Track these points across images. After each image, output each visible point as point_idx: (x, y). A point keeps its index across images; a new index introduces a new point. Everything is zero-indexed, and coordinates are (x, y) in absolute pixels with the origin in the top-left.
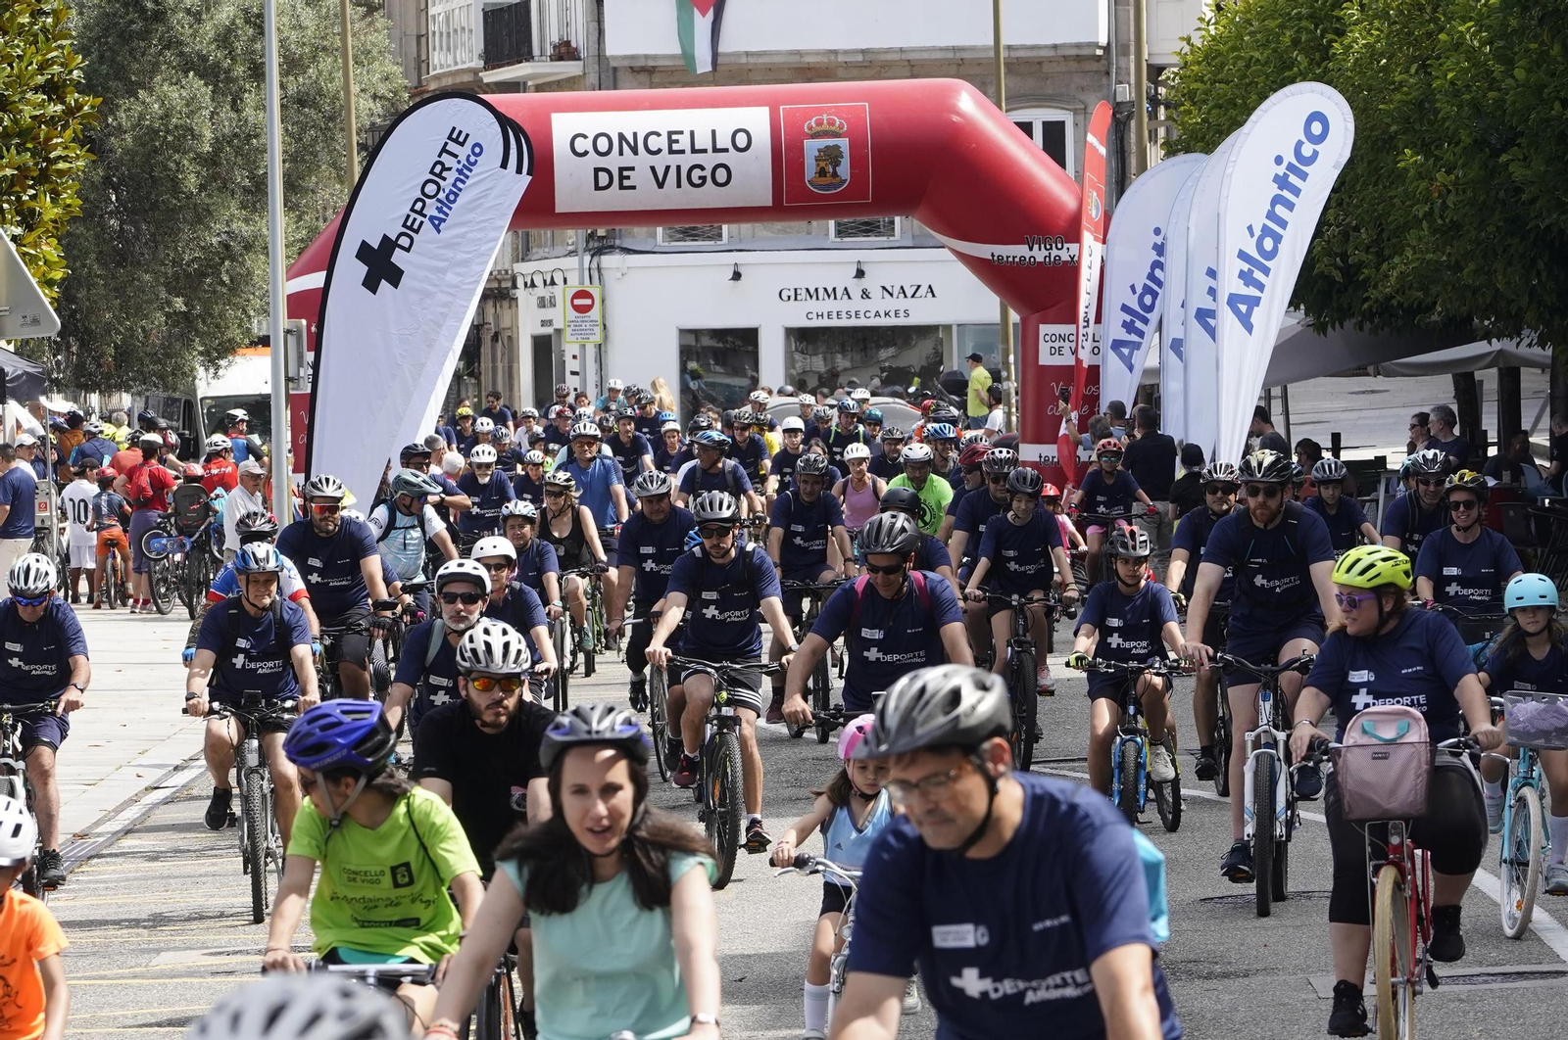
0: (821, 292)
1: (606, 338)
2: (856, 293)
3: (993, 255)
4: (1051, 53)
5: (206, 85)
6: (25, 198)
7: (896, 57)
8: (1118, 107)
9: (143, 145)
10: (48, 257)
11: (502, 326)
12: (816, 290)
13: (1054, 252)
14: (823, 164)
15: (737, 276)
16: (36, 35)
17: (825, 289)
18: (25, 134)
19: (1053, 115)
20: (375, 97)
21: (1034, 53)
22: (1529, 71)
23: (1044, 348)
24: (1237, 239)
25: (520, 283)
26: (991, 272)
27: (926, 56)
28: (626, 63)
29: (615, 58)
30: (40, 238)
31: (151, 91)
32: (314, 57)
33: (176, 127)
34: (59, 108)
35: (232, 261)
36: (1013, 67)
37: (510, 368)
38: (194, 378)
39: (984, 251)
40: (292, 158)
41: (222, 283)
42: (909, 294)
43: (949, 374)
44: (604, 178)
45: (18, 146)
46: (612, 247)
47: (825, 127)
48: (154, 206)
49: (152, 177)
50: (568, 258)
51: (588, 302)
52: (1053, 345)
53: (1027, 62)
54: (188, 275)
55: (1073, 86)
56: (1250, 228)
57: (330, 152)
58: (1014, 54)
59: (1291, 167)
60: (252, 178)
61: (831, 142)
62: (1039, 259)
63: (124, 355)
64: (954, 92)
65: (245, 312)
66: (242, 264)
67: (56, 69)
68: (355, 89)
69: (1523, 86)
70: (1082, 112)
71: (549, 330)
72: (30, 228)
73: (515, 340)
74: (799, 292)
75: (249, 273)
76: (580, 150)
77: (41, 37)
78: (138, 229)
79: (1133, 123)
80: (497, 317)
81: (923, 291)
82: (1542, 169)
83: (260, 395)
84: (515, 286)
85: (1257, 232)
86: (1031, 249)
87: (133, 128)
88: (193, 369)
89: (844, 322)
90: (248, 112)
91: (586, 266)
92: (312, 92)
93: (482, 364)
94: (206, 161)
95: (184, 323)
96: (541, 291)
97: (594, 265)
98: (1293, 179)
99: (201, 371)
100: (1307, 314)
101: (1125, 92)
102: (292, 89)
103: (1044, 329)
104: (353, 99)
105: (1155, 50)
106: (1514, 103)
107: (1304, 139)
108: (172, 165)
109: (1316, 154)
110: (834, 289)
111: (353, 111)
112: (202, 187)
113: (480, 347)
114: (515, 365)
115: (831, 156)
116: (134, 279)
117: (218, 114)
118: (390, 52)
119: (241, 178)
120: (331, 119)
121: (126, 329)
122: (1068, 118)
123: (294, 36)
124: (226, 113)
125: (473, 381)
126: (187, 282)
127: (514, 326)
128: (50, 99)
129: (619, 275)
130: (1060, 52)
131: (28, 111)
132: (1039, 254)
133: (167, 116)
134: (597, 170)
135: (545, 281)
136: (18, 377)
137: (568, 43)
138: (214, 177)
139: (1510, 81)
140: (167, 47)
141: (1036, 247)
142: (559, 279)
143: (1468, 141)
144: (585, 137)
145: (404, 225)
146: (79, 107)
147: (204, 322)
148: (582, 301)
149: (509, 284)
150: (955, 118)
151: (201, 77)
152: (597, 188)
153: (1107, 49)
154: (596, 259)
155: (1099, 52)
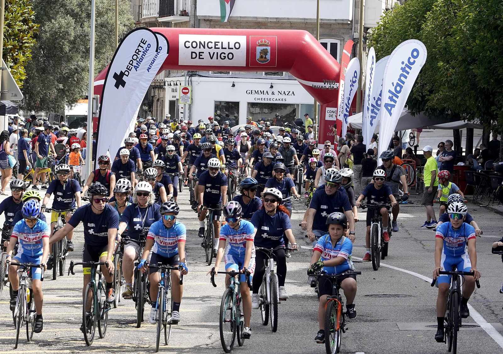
0: (259, 92)
1: (192, 102)
2: (270, 93)
3: (313, 85)
4: (334, 22)
5: (73, 19)
6: (15, 55)
7: (286, 20)
8: (354, 39)
9: (52, 37)
10: (21, 72)
11: (160, 97)
12: (258, 91)
13: (332, 85)
14: (262, 54)
15: (234, 85)
16: (21, 4)
17: (261, 91)
18: (15, 35)
19: (334, 41)
20: (125, 25)
21: (329, 22)
22: (480, 41)
23: (327, 115)
24: (388, 87)
25: (166, 84)
26: (312, 90)
27: (295, 21)
28: (203, 18)
29: (199, 16)
30: (18, 66)
31: (56, 20)
32: (107, 12)
33: (63, 32)
34: (27, 27)
35: (78, 74)
36: (322, 25)
37: (162, 110)
38: (64, 109)
39: (310, 84)
40: (98, 43)
41: (74, 80)
42: (286, 94)
43: (297, 119)
44: (194, 55)
45: (13, 39)
46: (195, 74)
47: (263, 43)
48: (55, 56)
49: (54, 46)
50: (182, 77)
51: (187, 91)
52: (330, 114)
53: (327, 24)
54: (64, 77)
55: (341, 32)
56: (393, 83)
57: (110, 42)
58: (323, 22)
59: (406, 65)
60: (86, 48)
61: (265, 48)
62: (327, 87)
63: (43, 101)
64: (303, 34)
65: (81, 90)
66: (81, 75)
67: (26, 15)
68: (118, 23)
69: (478, 45)
70: (343, 40)
71: (175, 99)
72: (16, 63)
73: (164, 102)
74: (252, 91)
75: (83, 78)
76: (187, 46)
77: (22, 5)
78: (49, 63)
79: (358, 45)
80: (159, 94)
81: (291, 93)
82: (483, 71)
83: (84, 115)
84: (165, 85)
85: (395, 85)
86: (325, 84)
87: (50, 31)
88: (64, 107)
89: (266, 102)
90: (85, 28)
91: (187, 80)
92: (106, 23)
93: (153, 108)
94: (71, 42)
95: (62, 92)
96: (173, 87)
97: (190, 80)
98: (407, 69)
99: (66, 107)
100: (409, 109)
101: (356, 35)
102: (99, 22)
103: (327, 109)
104: (118, 26)
105: (366, 23)
106: (475, 50)
107: (411, 57)
108: (61, 43)
109: (414, 61)
110: (263, 91)
111: (118, 30)
112: (70, 50)
113: (153, 103)
114: (164, 109)
115: (264, 52)
116: (47, 78)
117: (76, 28)
118: (130, 12)
119: (82, 48)
120: (111, 31)
121: (44, 93)
122: (338, 42)
123: (101, 5)
124: (79, 28)
125: (150, 113)
126: (64, 80)
127: (164, 97)
128: (24, 24)
129: (197, 83)
130: (337, 22)
131: (17, 28)
132: (327, 86)
133: (60, 28)
134: (192, 52)
135: (174, 84)
136: (10, 107)
137: (185, 11)
138: (74, 48)
139: (474, 43)
140: (61, 7)
141: (326, 83)
142: (178, 83)
143: (461, 59)
144: (189, 42)
145: (127, 68)
146: (33, 27)
147: (68, 92)
148: (185, 91)
149: (163, 84)
150: (304, 42)
151: (72, 16)
152: (192, 58)
153: (352, 21)
154: (190, 78)
155: (349, 22)
